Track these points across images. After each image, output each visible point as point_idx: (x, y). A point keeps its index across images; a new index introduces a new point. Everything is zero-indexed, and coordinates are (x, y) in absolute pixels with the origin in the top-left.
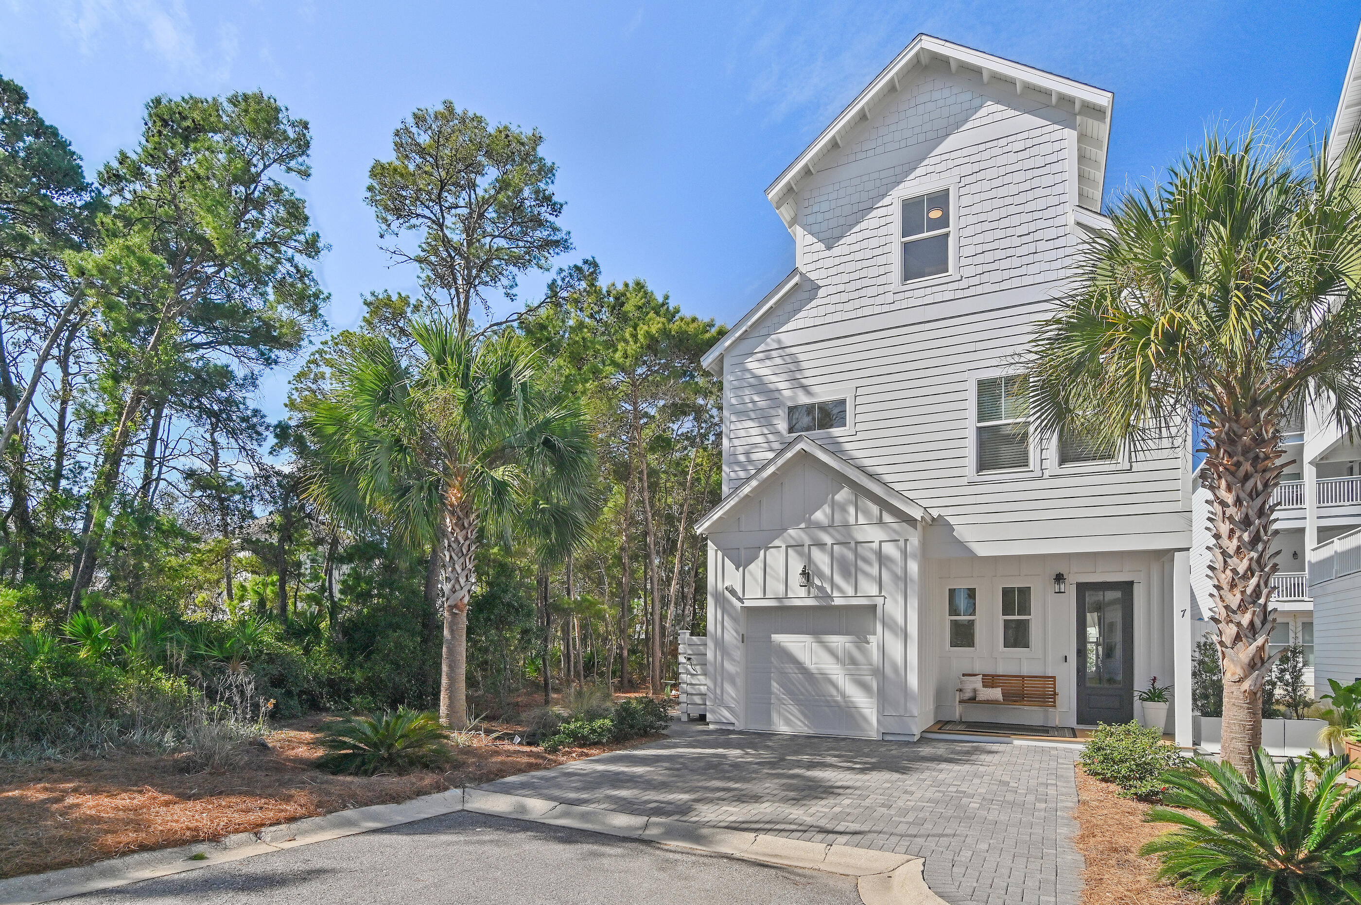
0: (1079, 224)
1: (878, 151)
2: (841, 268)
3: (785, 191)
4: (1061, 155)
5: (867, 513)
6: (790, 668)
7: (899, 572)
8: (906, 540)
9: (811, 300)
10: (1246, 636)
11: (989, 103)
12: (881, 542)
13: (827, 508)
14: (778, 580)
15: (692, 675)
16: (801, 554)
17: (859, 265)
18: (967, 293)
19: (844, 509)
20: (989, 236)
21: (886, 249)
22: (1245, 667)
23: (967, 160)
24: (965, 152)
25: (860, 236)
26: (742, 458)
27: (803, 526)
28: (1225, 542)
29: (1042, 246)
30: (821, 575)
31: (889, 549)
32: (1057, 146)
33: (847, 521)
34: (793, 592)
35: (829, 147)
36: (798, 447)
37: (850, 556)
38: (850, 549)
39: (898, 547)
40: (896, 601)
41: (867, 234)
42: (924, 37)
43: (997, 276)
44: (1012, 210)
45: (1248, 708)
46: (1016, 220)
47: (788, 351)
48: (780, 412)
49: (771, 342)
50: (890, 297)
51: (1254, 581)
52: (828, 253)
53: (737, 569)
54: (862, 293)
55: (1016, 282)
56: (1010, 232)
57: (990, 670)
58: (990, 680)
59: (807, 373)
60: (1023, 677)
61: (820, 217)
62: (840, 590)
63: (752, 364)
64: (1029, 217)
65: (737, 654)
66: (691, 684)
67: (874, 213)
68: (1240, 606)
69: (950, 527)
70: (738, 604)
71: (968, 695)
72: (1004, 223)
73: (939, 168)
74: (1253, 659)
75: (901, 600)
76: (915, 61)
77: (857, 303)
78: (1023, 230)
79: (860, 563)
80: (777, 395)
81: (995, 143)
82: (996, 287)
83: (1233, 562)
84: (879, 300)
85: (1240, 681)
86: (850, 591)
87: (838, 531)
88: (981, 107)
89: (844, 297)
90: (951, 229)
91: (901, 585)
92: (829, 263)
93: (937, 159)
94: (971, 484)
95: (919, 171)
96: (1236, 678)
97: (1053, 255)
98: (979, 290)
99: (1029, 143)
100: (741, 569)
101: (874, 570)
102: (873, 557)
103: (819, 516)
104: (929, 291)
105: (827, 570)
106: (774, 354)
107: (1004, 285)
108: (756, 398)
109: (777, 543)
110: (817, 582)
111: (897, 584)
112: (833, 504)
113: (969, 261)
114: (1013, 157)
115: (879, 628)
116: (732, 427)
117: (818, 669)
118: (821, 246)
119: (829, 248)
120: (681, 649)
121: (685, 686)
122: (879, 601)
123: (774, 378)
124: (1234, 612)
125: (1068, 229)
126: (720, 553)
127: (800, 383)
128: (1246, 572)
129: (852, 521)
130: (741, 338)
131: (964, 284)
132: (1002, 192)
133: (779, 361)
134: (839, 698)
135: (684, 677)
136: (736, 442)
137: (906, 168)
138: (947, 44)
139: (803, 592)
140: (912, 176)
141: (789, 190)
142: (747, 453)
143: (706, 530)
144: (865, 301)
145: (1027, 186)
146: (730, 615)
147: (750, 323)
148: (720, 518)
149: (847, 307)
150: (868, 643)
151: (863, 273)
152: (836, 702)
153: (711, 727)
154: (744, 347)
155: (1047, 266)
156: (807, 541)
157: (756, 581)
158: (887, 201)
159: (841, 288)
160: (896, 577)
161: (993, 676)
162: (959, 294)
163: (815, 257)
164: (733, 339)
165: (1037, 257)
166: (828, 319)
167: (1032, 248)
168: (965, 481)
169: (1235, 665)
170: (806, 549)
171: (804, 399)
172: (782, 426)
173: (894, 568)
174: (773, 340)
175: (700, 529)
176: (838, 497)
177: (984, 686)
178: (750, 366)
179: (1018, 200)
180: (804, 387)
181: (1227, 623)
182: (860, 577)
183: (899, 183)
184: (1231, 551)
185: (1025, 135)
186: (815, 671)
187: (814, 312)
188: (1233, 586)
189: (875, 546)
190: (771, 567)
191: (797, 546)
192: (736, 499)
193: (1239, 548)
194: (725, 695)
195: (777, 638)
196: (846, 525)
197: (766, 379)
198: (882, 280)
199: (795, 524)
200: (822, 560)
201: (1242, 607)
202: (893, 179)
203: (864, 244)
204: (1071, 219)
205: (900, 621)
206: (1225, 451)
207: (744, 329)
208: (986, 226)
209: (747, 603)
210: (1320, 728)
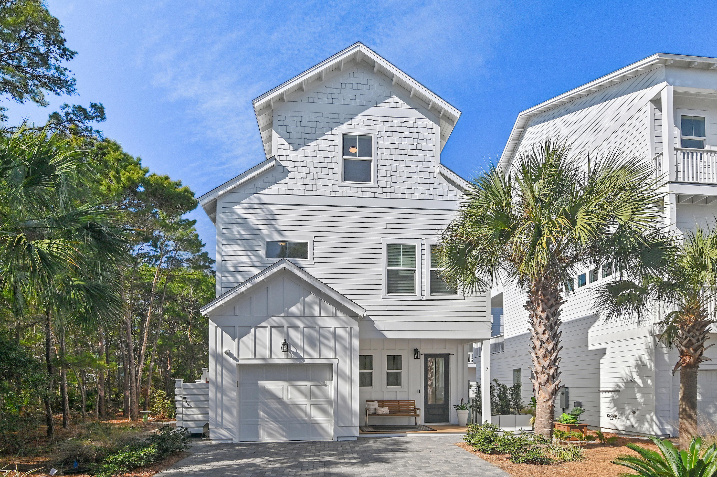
0: (441, 174)
1: (328, 101)
2: (304, 164)
3: (265, 105)
4: (432, 136)
5: (326, 310)
6: (271, 402)
7: (347, 345)
8: (351, 328)
9: (283, 178)
10: (551, 380)
11: (394, 96)
12: (335, 328)
13: (300, 306)
14: (265, 348)
15: (187, 408)
16: (281, 332)
17: (316, 165)
18: (382, 196)
19: (310, 306)
20: (394, 168)
21: (333, 160)
22: (550, 394)
23: (382, 123)
24: (381, 118)
25: (316, 148)
26: (231, 269)
27: (283, 315)
28: (541, 336)
29: (422, 180)
30: (296, 346)
31: (340, 332)
32: (430, 131)
33: (313, 314)
34: (276, 355)
35: (297, 88)
36: (282, 266)
37: (316, 335)
38: (315, 331)
39: (346, 331)
40: (345, 362)
41: (321, 148)
42: (361, 44)
43: (399, 191)
44: (406, 157)
45: (550, 413)
46: (408, 163)
47: (266, 206)
48: (261, 243)
49: (253, 199)
50: (336, 188)
51: (554, 355)
52: (294, 153)
53: (233, 339)
54: (318, 181)
55: (408, 196)
56: (405, 169)
57: (381, 398)
58: (382, 403)
59: (280, 222)
60: (399, 401)
61: (289, 130)
62: (309, 354)
63: (239, 209)
64: (416, 164)
65: (234, 394)
66: (186, 414)
67: (325, 137)
68: (548, 366)
69: (372, 322)
70: (234, 362)
71: (372, 411)
72: (402, 163)
73: (366, 123)
74: (553, 391)
75: (348, 361)
76: (352, 57)
77: (315, 187)
78: (412, 169)
79: (322, 339)
80: (258, 232)
81: (397, 119)
82: (398, 196)
83: (545, 345)
84: (329, 188)
85: (547, 401)
86: (316, 355)
87: (307, 320)
88: (390, 97)
89: (306, 181)
90: (373, 158)
91: (348, 353)
92: (296, 158)
93: (365, 118)
94: (384, 299)
95: (353, 121)
96: (546, 399)
97: (428, 186)
98: (388, 196)
99: (416, 125)
100: (236, 340)
101: (332, 343)
102: (331, 337)
103: (294, 309)
104: (360, 190)
105: (300, 343)
106: (256, 206)
107: (402, 196)
108: (242, 232)
109: (263, 324)
110: (293, 349)
111: (346, 353)
112: (304, 304)
113: (383, 179)
114: (407, 130)
115: (335, 377)
116: (224, 248)
117: (291, 402)
118: (291, 148)
119: (296, 150)
120: (177, 392)
121: (181, 416)
122: (335, 362)
123: (255, 222)
124: (546, 369)
125: (435, 175)
126: (219, 329)
127: (275, 228)
128: (551, 350)
129: (316, 314)
130: (230, 192)
131: (380, 190)
132: (401, 146)
133: (259, 211)
134: (307, 419)
135: (180, 410)
136: (227, 258)
137: (346, 116)
138: (375, 54)
139: (283, 356)
140: (349, 122)
141: (268, 106)
142: (235, 266)
143: (209, 313)
144: (320, 187)
145: (414, 147)
146: (228, 370)
147: (238, 183)
148: (221, 305)
149: (308, 187)
150: (326, 385)
151: (319, 170)
152: (304, 421)
153: (213, 442)
154: (233, 198)
155: (424, 191)
156: (286, 325)
157: (248, 348)
158: (334, 132)
159: (304, 175)
160: (345, 348)
161: (383, 401)
162: (378, 196)
163: (286, 153)
164: (225, 190)
165: (420, 186)
166: (295, 192)
167: (417, 180)
168: (381, 297)
169: (545, 394)
170: (285, 329)
171: (277, 237)
172: (262, 252)
173: (343, 342)
174: (255, 197)
175: (204, 313)
176: (307, 299)
177: (379, 407)
178: (238, 211)
179: (409, 153)
180: (278, 231)
181: (541, 374)
182: (322, 347)
183: (341, 124)
184: (544, 340)
185: (414, 120)
186: (290, 403)
187: (285, 186)
188: (545, 356)
189: (332, 330)
190: (259, 339)
191: (279, 327)
192: (235, 294)
193: (548, 339)
194: (224, 421)
195: (262, 383)
196: (313, 317)
197: (250, 221)
198: (331, 177)
199: (277, 313)
200: (296, 336)
201: (549, 367)
202: (338, 121)
203: (319, 153)
204: (438, 170)
205: (348, 372)
206: (542, 293)
207: (234, 186)
208: (392, 162)
209: (241, 362)
210: (531, 418)
